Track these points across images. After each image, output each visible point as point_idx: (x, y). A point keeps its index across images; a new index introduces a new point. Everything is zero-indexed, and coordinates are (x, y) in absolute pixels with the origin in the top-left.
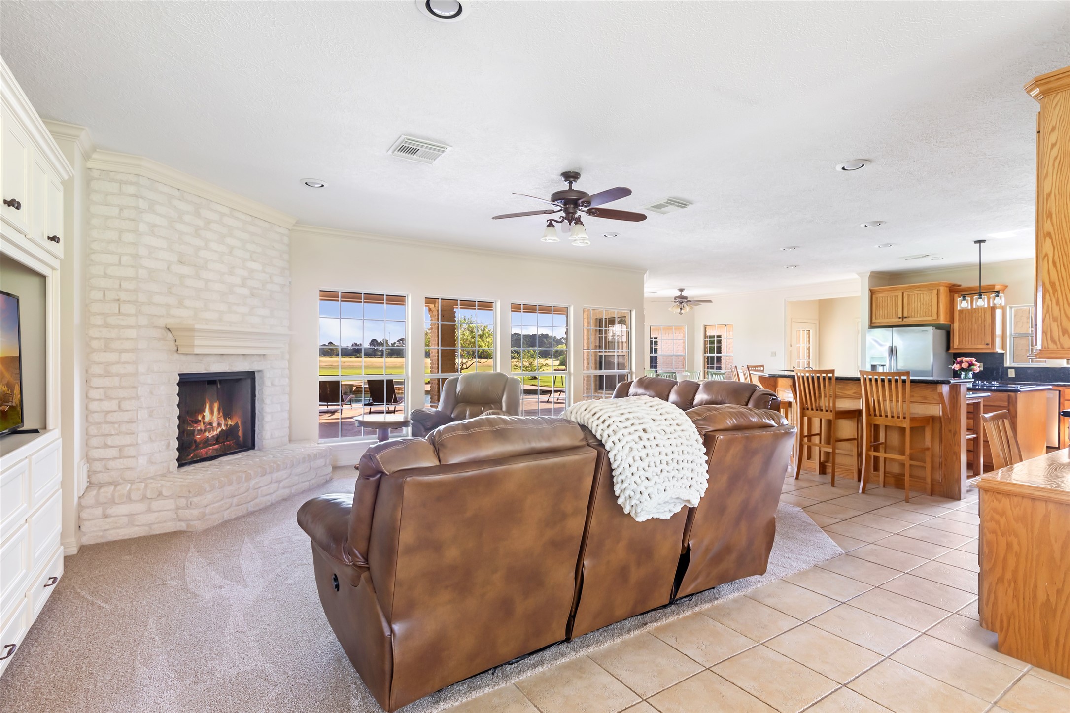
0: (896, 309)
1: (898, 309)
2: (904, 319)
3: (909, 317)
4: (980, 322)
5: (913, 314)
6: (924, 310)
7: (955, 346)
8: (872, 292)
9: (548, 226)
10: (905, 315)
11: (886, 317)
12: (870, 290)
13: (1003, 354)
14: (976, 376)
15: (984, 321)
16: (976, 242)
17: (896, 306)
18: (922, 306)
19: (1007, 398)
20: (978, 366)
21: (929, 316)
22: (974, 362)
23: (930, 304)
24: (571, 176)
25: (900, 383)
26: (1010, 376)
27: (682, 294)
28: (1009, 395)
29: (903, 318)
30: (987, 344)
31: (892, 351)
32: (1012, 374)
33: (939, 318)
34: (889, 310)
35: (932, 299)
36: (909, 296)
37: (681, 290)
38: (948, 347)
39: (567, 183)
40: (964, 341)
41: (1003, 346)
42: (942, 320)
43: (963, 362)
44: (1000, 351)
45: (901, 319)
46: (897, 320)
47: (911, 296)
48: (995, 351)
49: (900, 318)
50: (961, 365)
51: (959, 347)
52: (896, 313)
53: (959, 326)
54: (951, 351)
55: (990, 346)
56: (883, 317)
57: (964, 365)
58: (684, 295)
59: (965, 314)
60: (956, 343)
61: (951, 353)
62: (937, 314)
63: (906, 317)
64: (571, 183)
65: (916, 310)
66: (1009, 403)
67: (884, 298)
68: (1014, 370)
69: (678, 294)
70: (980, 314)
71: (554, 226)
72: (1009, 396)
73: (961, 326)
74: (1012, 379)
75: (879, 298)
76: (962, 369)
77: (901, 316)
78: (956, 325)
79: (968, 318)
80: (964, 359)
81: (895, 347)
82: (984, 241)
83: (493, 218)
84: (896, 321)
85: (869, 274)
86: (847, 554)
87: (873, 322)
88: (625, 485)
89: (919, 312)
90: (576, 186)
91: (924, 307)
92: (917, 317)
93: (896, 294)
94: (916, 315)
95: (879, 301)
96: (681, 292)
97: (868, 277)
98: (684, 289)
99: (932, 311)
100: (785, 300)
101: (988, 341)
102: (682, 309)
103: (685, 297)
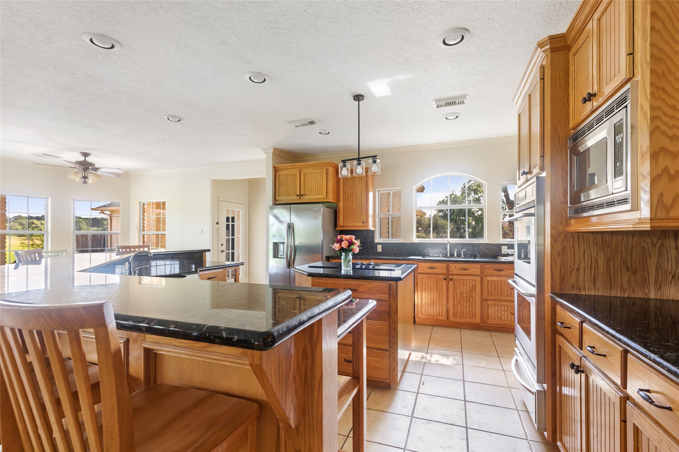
0: (295, 187)
1: (296, 187)
2: (302, 197)
3: (304, 195)
4: (358, 202)
5: (308, 192)
6: (317, 188)
7: (341, 225)
8: (276, 170)
10: (302, 193)
11: (287, 195)
12: (274, 167)
13: (374, 231)
14: (355, 256)
15: (361, 201)
17: (295, 184)
18: (315, 184)
19: (387, 289)
20: (358, 245)
21: (320, 195)
22: (354, 241)
23: (321, 183)
26: (378, 251)
27: (87, 160)
28: (390, 284)
29: (300, 196)
30: (363, 222)
31: (291, 228)
32: (380, 249)
33: (328, 196)
34: (289, 188)
35: (322, 178)
36: (304, 174)
37: (86, 155)
38: (335, 225)
40: (347, 219)
41: (374, 226)
42: (331, 199)
43: (343, 241)
44: (372, 229)
45: (298, 197)
46: (296, 197)
47: (306, 174)
48: (369, 229)
49: (298, 196)
50: (341, 245)
51: (343, 225)
52: (295, 191)
53: (343, 206)
54: (337, 229)
55: (365, 224)
56: (285, 194)
57: (345, 244)
58: (90, 161)
59: (348, 194)
60: (341, 222)
61: (338, 230)
62: (327, 192)
63: (302, 195)
65: (310, 189)
66: (390, 294)
67: (285, 176)
68: (381, 246)
69: (82, 158)
70: (358, 195)
72: (390, 286)
73: (345, 205)
74: (380, 254)
75: (281, 176)
76: (342, 249)
77: (299, 194)
78: (341, 204)
79: (349, 198)
80: (344, 237)
81: (293, 223)
84: (295, 199)
85: (272, 151)
87: (276, 199)
89: (312, 191)
91: (317, 185)
92: (311, 195)
93: (295, 173)
94: (310, 193)
95: (281, 179)
96: (85, 157)
97: (272, 154)
98: (91, 155)
99: (322, 190)
100: (210, 178)
101: (364, 220)
102: (85, 178)
103: (92, 164)
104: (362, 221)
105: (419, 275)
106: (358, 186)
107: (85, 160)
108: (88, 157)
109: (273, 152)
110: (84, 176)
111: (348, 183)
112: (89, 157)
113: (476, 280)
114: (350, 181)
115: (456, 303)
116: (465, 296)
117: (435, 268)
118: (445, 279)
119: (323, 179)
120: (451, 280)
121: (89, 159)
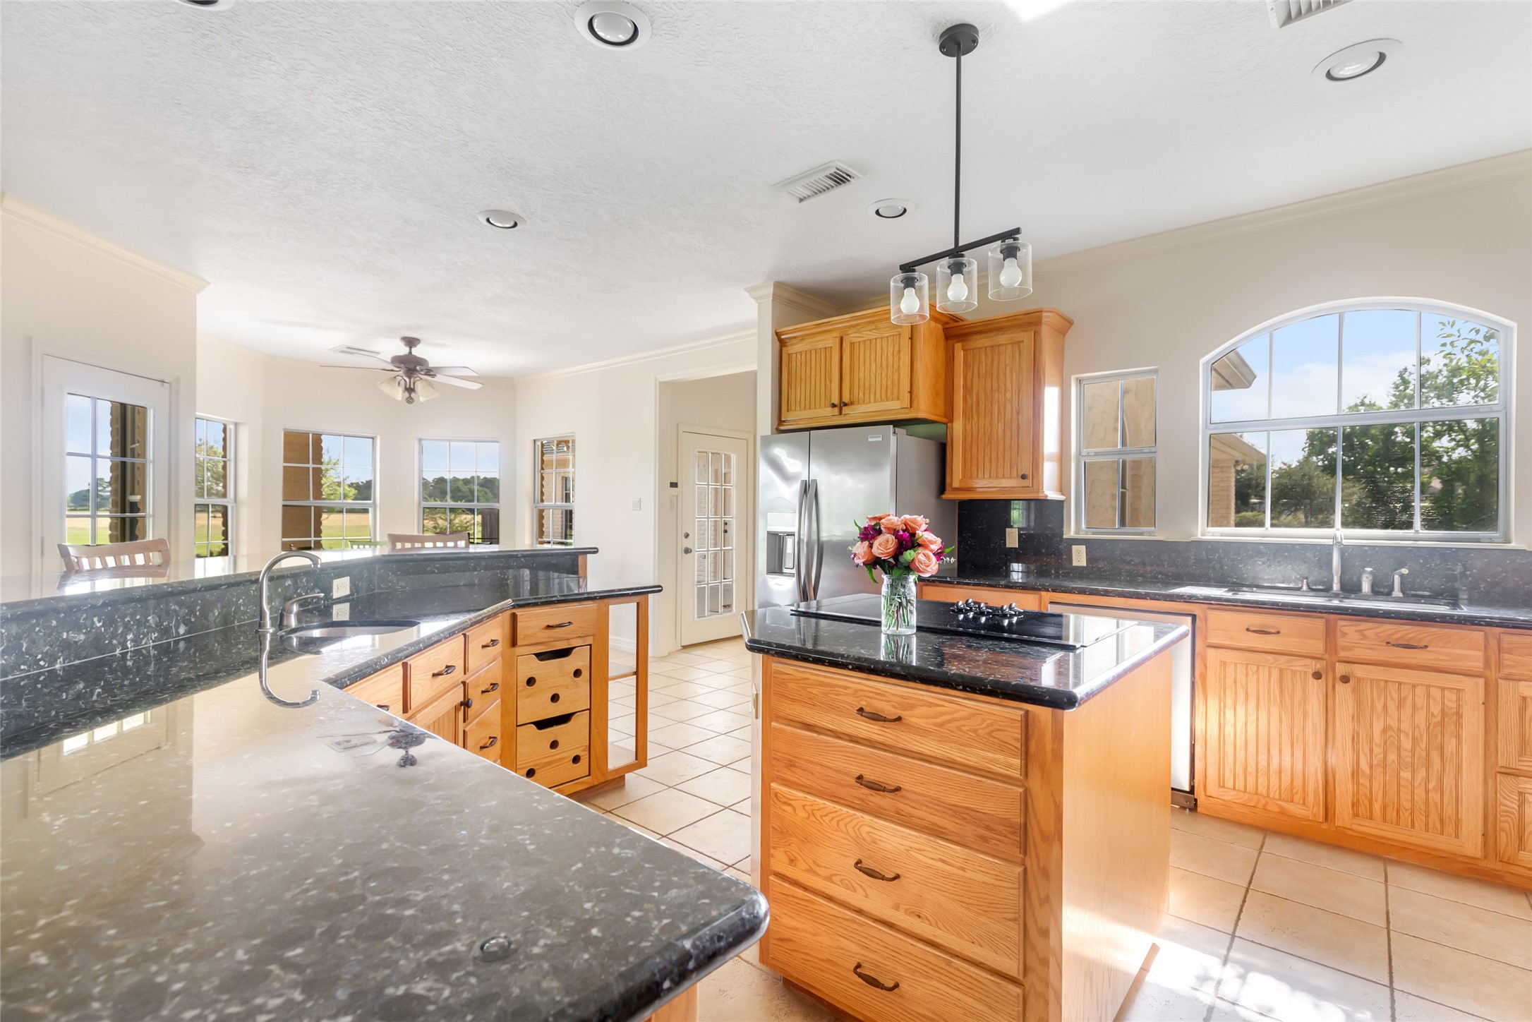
0: (828, 382)
1: (831, 382)
2: (845, 409)
3: (852, 403)
4: (1008, 416)
5: (861, 394)
6: (884, 382)
7: (956, 484)
8: (781, 342)
10: (846, 399)
11: (808, 407)
12: (778, 334)
13: (1061, 502)
15: (1018, 413)
17: (828, 375)
18: (879, 371)
19: (1013, 735)
20: (935, 547)
21: (893, 400)
22: (924, 534)
23: (896, 366)
26: (1075, 563)
27: (413, 353)
28: (1027, 712)
29: (842, 405)
30: (1024, 477)
31: (809, 491)
32: (1079, 557)
33: (915, 404)
34: (813, 386)
35: (899, 352)
36: (852, 344)
37: (411, 342)
40: (974, 469)
41: (1063, 487)
42: (923, 409)
44: (1051, 494)
45: (836, 410)
46: (830, 411)
47: (856, 346)
48: (1041, 496)
49: (834, 406)
51: (963, 485)
52: (828, 393)
53: (965, 430)
54: (946, 496)
55: (1027, 482)
56: (803, 405)
57: (883, 546)
58: (419, 355)
59: (978, 394)
60: (956, 476)
62: (911, 392)
63: (846, 405)
65: (867, 385)
67: (803, 355)
68: (1083, 548)
69: (403, 350)
70: (1008, 395)
73: (968, 428)
74: (1079, 573)
75: (794, 356)
76: (877, 563)
77: (836, 401)
78: (958, 426)
79: (982, 407)
81: (815, 481)
84: (826, 414)
85: (770, 290)
87: (782, 418)
89: (873, 390)
91: (884, 373)
92: (870, 402)
93: (828, 344)
94: (867, 396)
95: (794, 364)
96: (411, 348)
97: (771, 299)
98: (421, 342)
99: (899, 387)
100: (656, 379)
101: (1026, 468)
102: (410, 390)
103: (421, 362)
104: (1020, 474)
105: (1211, 653)
106: (1008, 369)
107: (410, 353)
108: (415, 346)
109: (774, 294)
110: (408, 386)
111: (980, 361)
112: (418, 346)
113: (1459, 691)
114: (986, 356)
115: (1364, 765)
116: (1407, 743)
117: (1278, 633)
118: (1317, 676)
119: (902, 355)
120: (1345, 679)
121: (418, 351)
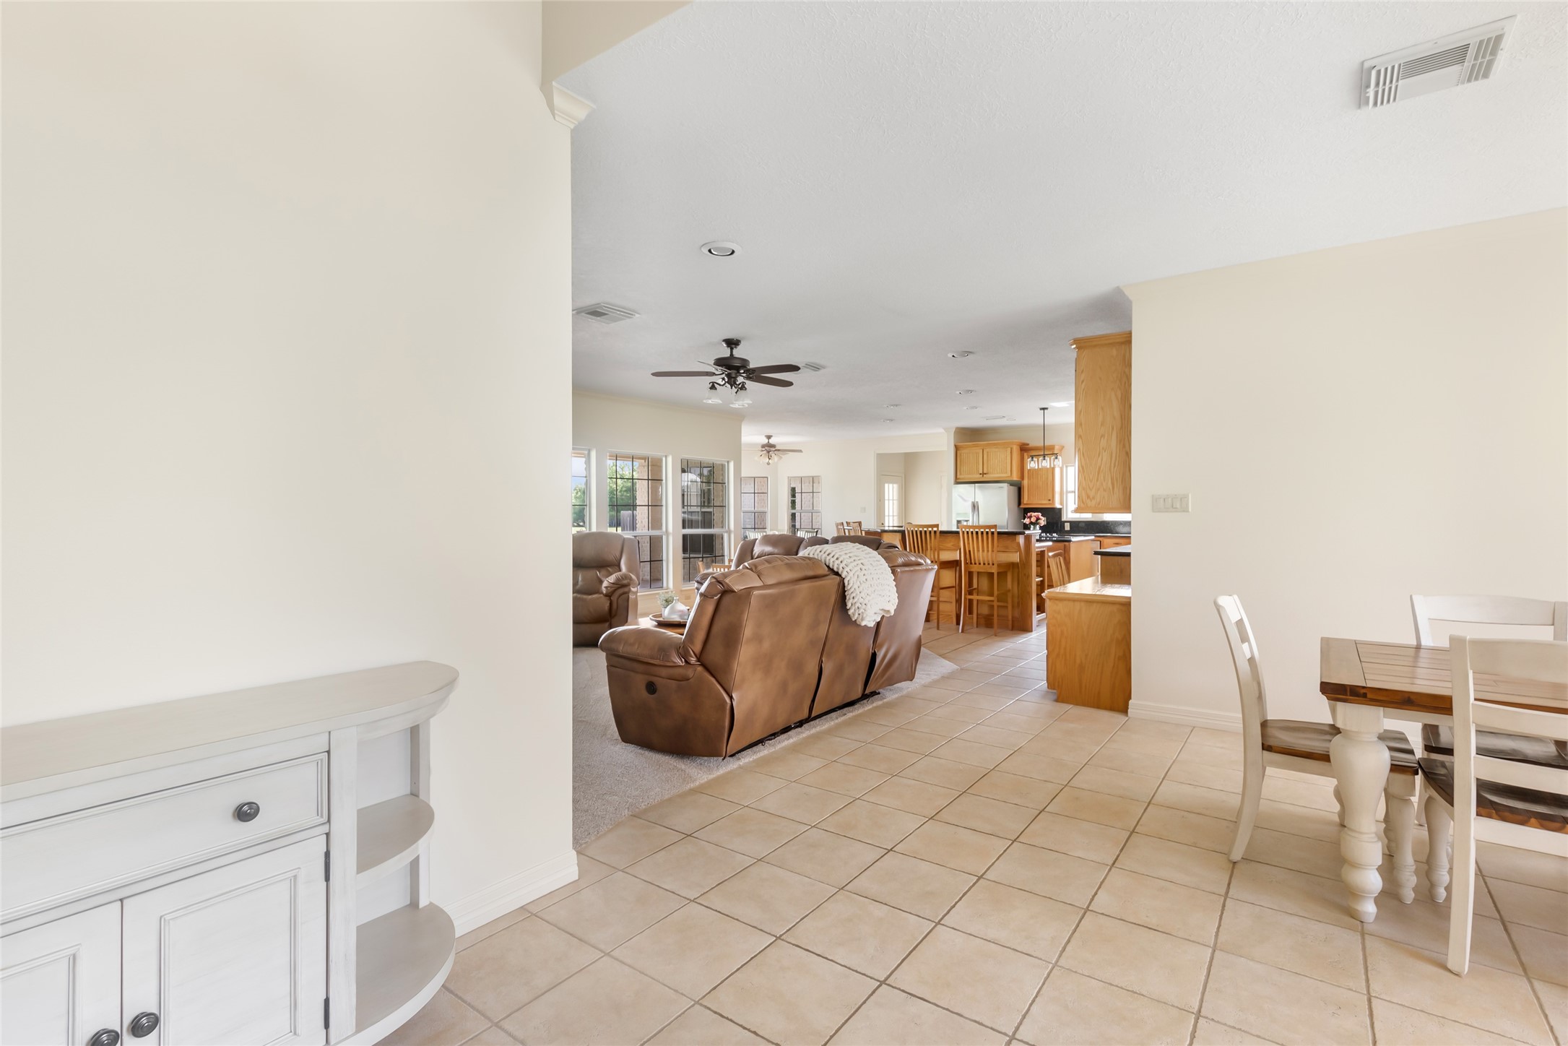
0: (978, 465)
2: (985, 476)
3: (988, 474)
4: (1044, 480)
5: (991, 471)
6: (1001, 467)
7: (1025, 502)
8: (957, 448)
9: (711, 388)
10: (985, 472)
11: (969, 473)
12: (956, 446)
13: (1060, 509)
14: (1043, 529)
15: (1047, 479)
16: (1041, 409)
17: (978, 463)
18: (998, 463)
19: (1063, 548)
21: (1004, 473)
22: (1041, 517)
23: (1005, 462)
24: (732, 343)
25: (990, 534)
26: (1066, 529)
27: (770, 442)
29: (983, 474)
30: (1049, 500)
31: (975, 507)
32: (1067, 527)
33: (1012, 475)
34: (971, 466)
35: (1006, 457)
36: (988, 453)
37: (769, 437)
38: (1019, 503)
39: (729, 350)
40: (1032, 497)
41: (1062, 504)
42: (1015, 478)
43: (1032, 517)
44: (1058, 506)
45: (981, 476)
48: (1055, 507)
50: (1030, 519)
51: (1028, 503)
52: (978, 470)
53: (1028, 484)
54: (1022, 506)
55: (1051, 502)
56: (967, 473)
57: (1033, 520)
58: (772, 443)
60: (1025, 499)
61: (1022, 508)
62: (1011, 471)
64: (732, 349)
65: (994, 468)
66: (1065, 551)
67: (967, 454)
68: (1069, 524)
69: (766, 441)
70: (1043, 474)
71: (716, 389)
72: (1065, 545)
73: (1030, 484)
74: (1067, 532)
75: (962, 454)
76: (1031, 523)
77: (981, 473)
78: (1025, 482)
79: (1034, 476)
80: (1033, 514)
81: (977, 502)
82: (1047, 409)
83: (653, 374)
84: (977, 477)
85: (954, 430)
86: (961, 669)
87: (958, 477)
88: (856, 600)
89: (996, 470)
90: (738, 353)
91: (1000, 464)
92: (995, 474)
93: (977, 451)
94: (994, 472)
95: (962, 457)
96: (768, 439)
97: (954, 432)
99: (1006, 469)
100: (875, 452)
101: (1050, 497)
102: (769, 459)
110: (769, 457)
